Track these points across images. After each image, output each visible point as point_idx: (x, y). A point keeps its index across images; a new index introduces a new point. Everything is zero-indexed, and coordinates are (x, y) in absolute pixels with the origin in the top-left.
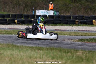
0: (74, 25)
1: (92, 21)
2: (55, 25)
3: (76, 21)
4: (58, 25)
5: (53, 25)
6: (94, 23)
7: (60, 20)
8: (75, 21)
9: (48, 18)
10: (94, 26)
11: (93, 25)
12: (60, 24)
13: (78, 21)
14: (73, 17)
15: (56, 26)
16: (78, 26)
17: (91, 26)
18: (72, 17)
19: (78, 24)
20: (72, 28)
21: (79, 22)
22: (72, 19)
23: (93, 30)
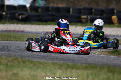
0: (79, 24)
1: (111, 18)
2: (44, 23)
3: (83, 17)
4: (50, 24)
5: (40, 23)
6: (114, 22)
7: (53, 15)
8: (80, 18)
9: (29, 11)
10: (114, 27)
11: (112, 25)
12: (53, 23)
13: (85, 17)
14: (73, 9)
15: (46, 25)
16: (86, 25)
17: (108, 27)
18: (71, 10)
19: (86, 22)
20: (75, 30)
21: (87, 18)
22: (71, 13)
23: (114, 34)
